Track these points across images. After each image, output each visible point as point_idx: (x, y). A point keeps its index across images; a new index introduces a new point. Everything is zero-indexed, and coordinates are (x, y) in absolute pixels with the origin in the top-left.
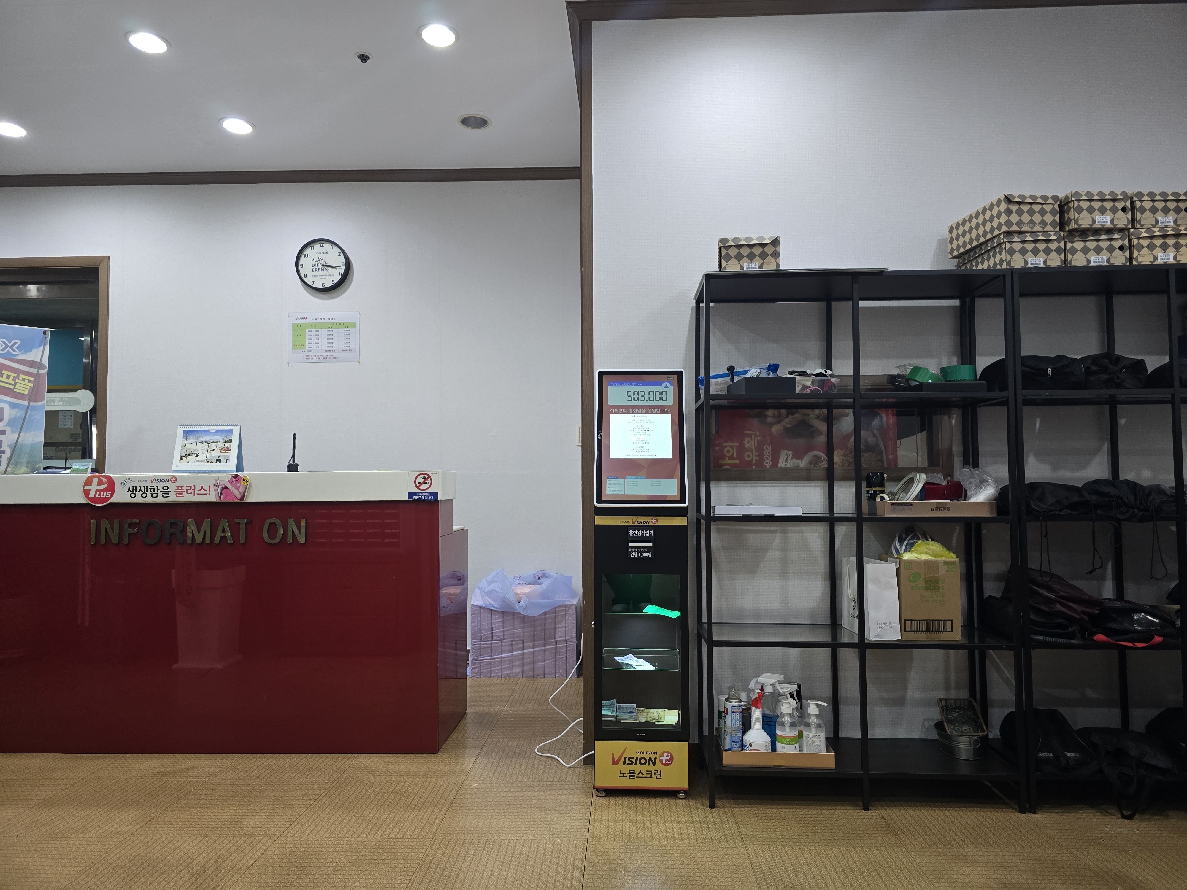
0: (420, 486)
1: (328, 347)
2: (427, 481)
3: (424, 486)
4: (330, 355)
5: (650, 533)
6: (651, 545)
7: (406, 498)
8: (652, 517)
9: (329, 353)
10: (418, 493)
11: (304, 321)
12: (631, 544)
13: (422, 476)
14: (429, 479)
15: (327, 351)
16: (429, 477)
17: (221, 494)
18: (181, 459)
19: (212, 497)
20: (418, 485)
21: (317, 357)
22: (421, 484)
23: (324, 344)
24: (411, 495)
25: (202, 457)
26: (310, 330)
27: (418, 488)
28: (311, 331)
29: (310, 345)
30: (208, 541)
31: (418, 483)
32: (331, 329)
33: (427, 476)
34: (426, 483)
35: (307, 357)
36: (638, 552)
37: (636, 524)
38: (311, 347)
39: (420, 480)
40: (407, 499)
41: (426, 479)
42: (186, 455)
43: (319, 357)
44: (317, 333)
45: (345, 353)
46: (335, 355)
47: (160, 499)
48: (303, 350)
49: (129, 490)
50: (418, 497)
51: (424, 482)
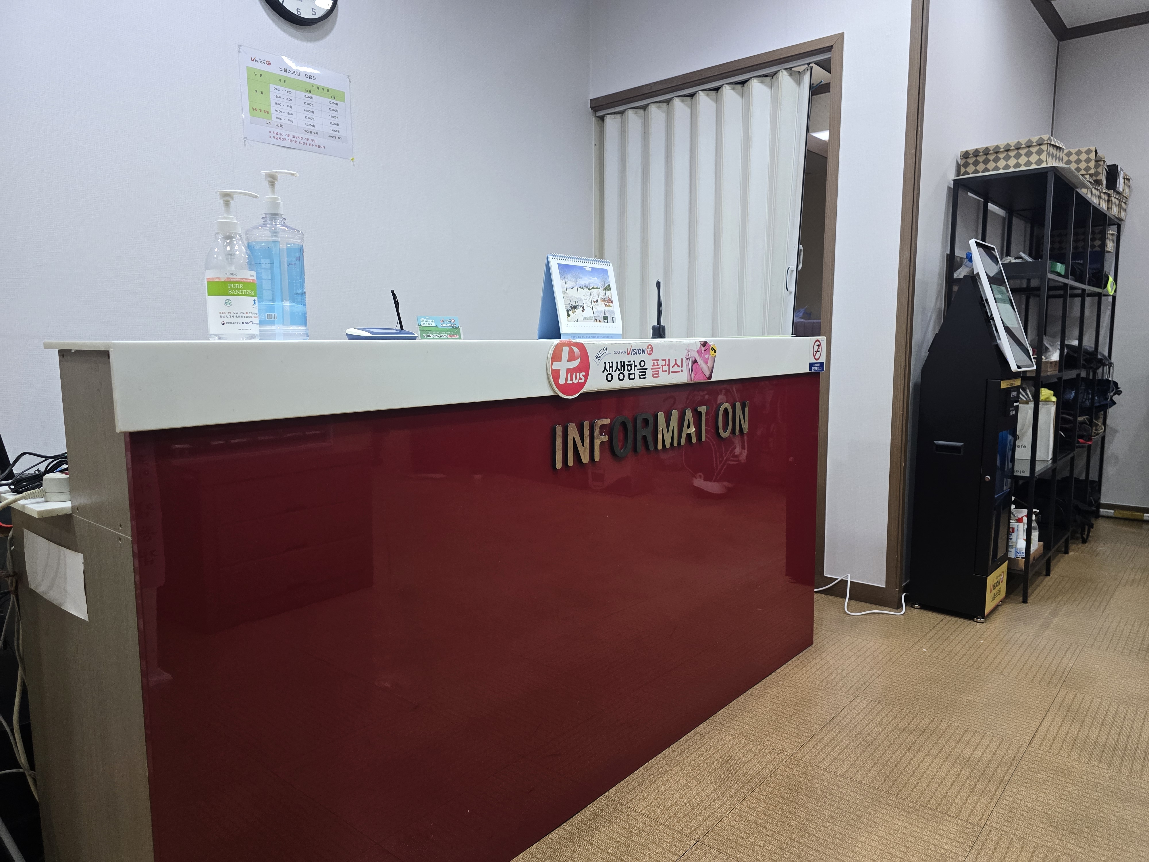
3: (817, 356)
4: (312, 140)
7: (807, 370)
9: (310, 137)
11: (264, 67)
13: (817, 343)
15: (306, 131)
16: (820, 344)
18: (568, 315)
19: (682, 378)
20: (814, 354)
21: (291, 138)
22: (816, 352)
23: (300, 120)
25: (588, 312)
26: (277, 87)
27: (814, 357)
28: (279, 90)
29: (279, 115)
30: (675, 444)
32: (310, 95)
34: (819, 351)
35: (276, 136)
37: (1012, 386)
38: (281, 119)
39: (816, 348)
41: (819, 347)
42: (571, 307)
43: (295, 139)
44: (289, 96)
45: (332, 142)
46: (320, 141)
47: (638, 383)
48: (269, 121)
49: (605, 369)
50: (814, 368)
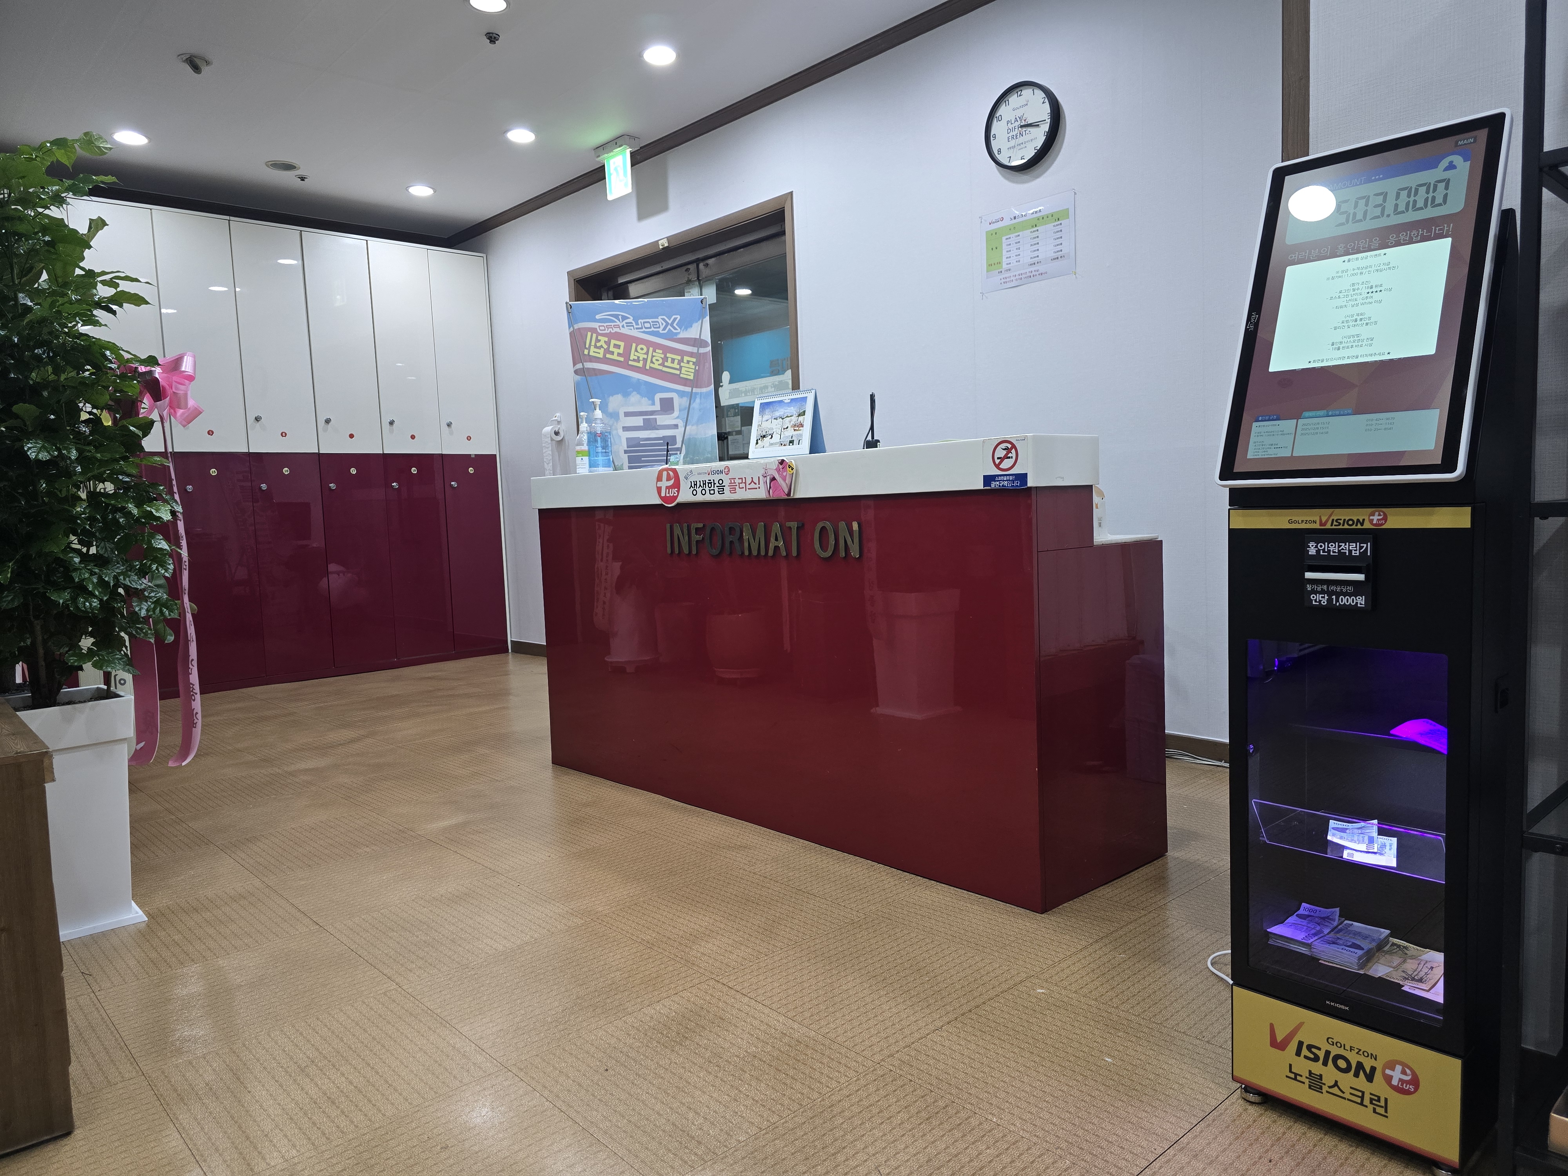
0: (1000, 463)
1: (1031, 258)
2: (1010, 455)
3: (1006, 464)
4: (1035, 271)
5: (1361, 548)
6: (1360, 577)
7: (979, 485)
8: (1370, 510)
9: (1033, 268)
10: (1001, 475)
11: (1000, 224)
12: (1309, 575)
13: (1003, 446)
14: (1013, 451)
15: (1031, 265)
16: (1014, 446)
17: (770, 487)
18: (757, 443)
19: (760, 494)
20: (997, 461)
21: (1017, 277)
22: (1001, 459)
23: (1026, 256)
24: (988, 479)
25: (776, 438)
27: (997, 466)
29: (1009, 261)
30: (763, 553)
31: (998, 458)
32: (1036, 229)
33: (1010, 446)
34: (1009, 458)
35: (1005, 280)
36: (1330, 594)
37: (1328, 526)
38: (1010, 263)
39: (1000, 453)
40: (981, 487)
41: (1008, 450)
42: (761, 436)
43: (1021, 276)
44: (1018, 239)
45: (1056, 263)
46: (1041, 268)
47: (717, 497)
48: (1000, 270)
49: (691, 486)
50: (998, 483)
51: (1006, 457)
